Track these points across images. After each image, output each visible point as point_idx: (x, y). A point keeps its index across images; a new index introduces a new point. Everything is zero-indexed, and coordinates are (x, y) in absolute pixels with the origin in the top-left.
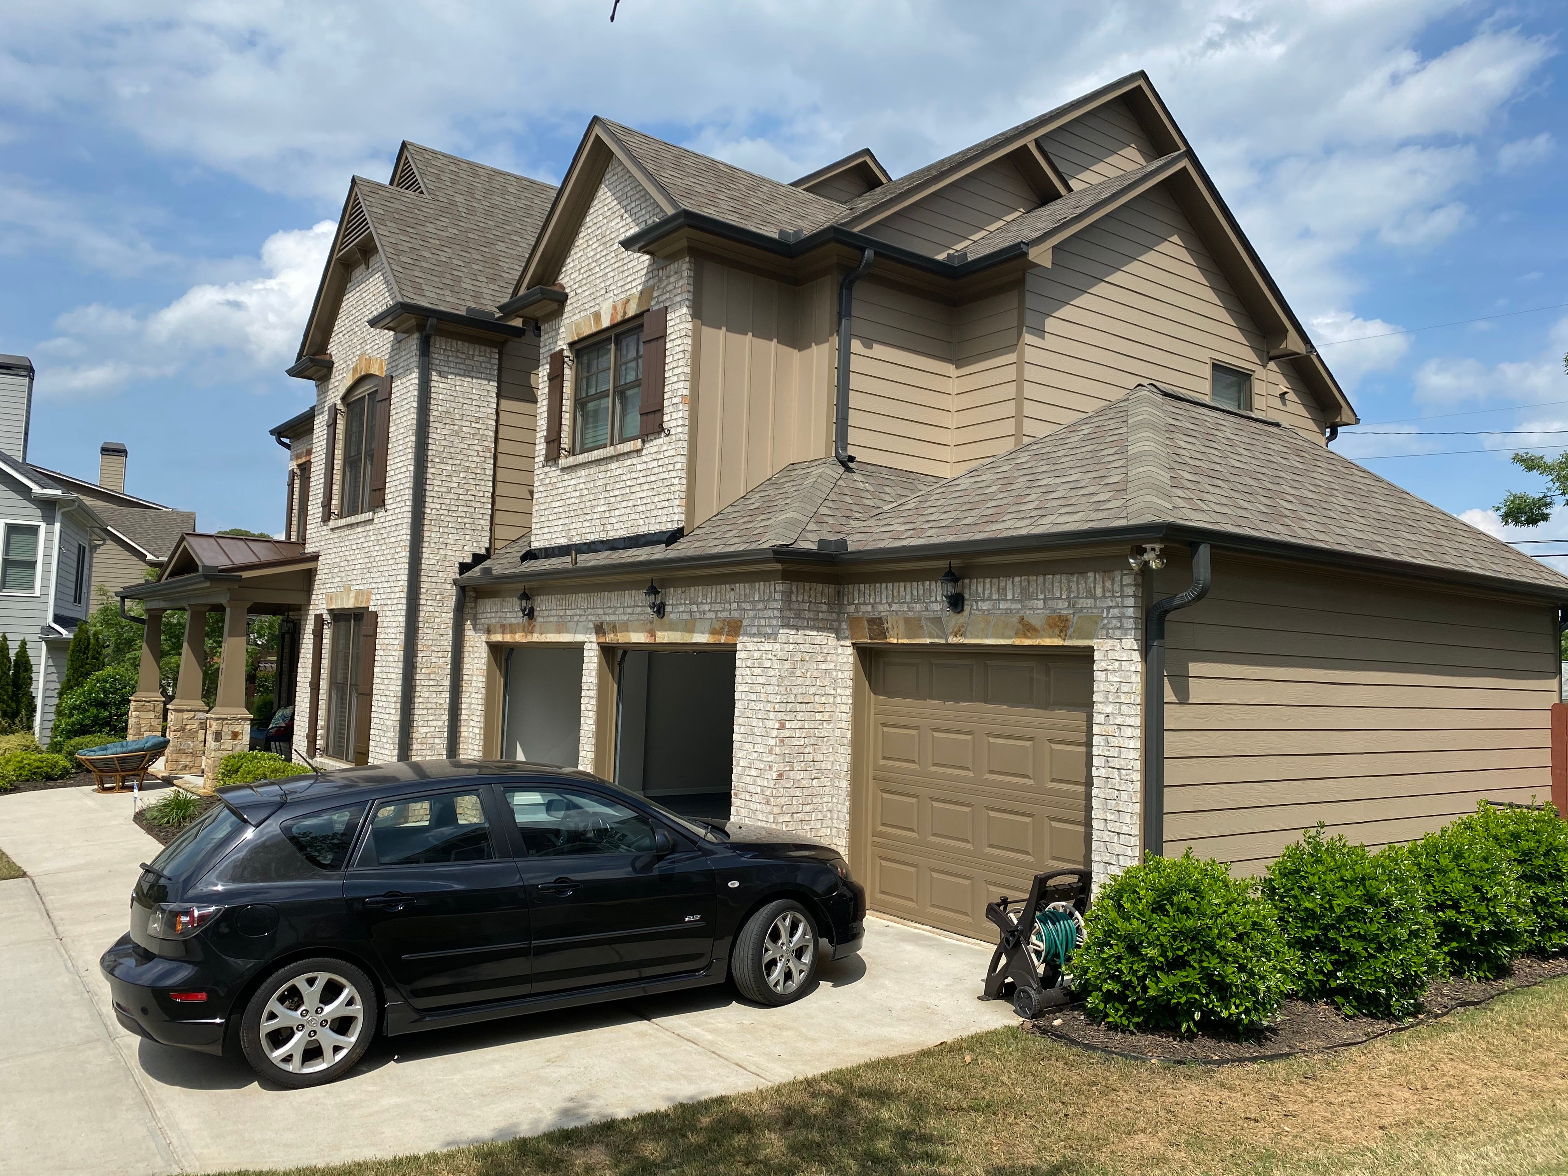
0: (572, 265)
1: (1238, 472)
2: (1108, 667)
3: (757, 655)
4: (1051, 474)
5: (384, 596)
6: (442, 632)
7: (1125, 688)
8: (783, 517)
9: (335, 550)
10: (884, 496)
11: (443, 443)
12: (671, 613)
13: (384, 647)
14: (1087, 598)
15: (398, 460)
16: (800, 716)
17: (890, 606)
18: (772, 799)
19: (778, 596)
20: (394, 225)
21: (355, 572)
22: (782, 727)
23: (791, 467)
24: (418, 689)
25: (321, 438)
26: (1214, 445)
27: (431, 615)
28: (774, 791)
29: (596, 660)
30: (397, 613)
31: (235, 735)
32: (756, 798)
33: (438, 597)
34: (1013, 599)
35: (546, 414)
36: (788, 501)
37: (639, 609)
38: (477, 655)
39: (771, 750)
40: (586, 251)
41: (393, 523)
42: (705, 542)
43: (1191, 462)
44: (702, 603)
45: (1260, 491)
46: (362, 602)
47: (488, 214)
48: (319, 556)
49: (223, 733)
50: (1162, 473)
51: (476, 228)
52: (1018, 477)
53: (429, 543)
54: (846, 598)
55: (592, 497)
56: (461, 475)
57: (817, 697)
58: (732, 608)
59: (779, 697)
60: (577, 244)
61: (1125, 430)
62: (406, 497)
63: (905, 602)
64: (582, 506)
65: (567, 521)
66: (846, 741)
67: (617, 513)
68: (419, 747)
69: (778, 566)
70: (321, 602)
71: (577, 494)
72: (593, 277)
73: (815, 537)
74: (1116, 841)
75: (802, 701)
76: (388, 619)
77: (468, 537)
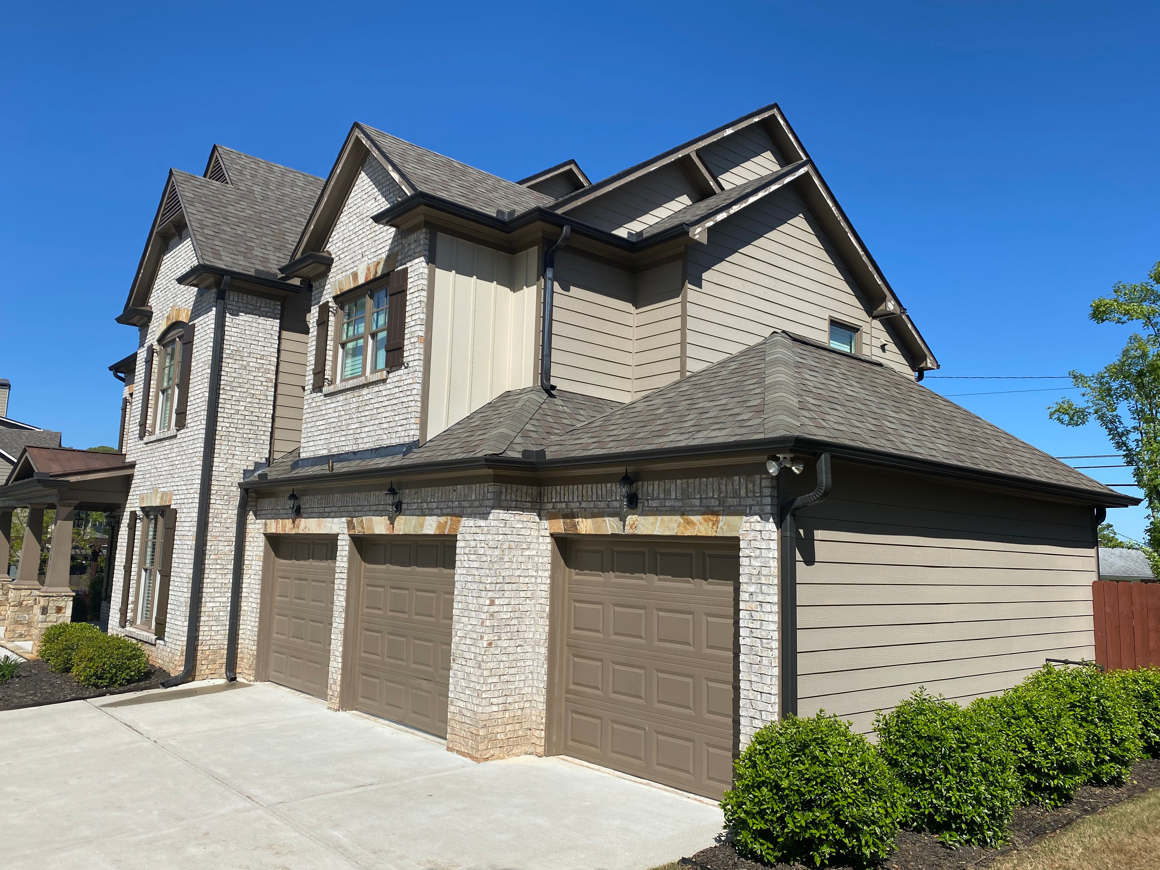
0: (337, 236)
1: (851, 399)
2: (751, 554)
3: (473, 544)
4: (707, 399)
5: (182, 497)
6: (228, 525)
7: (765, 571)
8: (495, 432)
9: (148, 460)
10: (578, 417)
11: (234, 375)
12: (407, 509)
13: (181, 537)
14: (733, 497)
15: (197, 388)
16: (507, 594)
17: (580, 504)
18: (483, 664)
19: (490, 496)
20: (201, 206)
21: (162, 477)
22: (492, 603)
23: (507, 394)
24: (207, 571)
25: (141, 372)
26: (833, 378)
27: (219, 511)
28: (485, 657)
29: (347, 548)
30: (191, 510)
31: (59, 610)
32: (471, 663)
33: (225, 497)
34: (676, 498)
35: (314, 352)
36: (502, 420)
37: (382, 506)
38: (256, 544)
39: (483, 623)
40: (348, 226)
41: (191, 438)
42: (434, 452)
43: (814, 390)
44: (431, 502)
45: (868, 413)
46: (166, 501)
47: (279, 200)
48: (135, 465)
49: (49, 608)
50: (792, 398)
51: (268, 210)
52: (681, 401)
53: (220, 454)
54: (546, 497)
55: (348, 417)
56: (248, 400)
57: (521, 578)
58: (454, 506)
59: (489, 579)
60: (341, 220)
61: (763, 365)
62: (202, 417)
63: (592, 501)
64: (339, 424)
65: (328, 436)
66: (545, 615)
67: (366, 429)
68: (207, 619)
69: (491, 472)
70: (135, 501)
71: (337, 414)
72: (353, 246)
73: (521, 448)
74: (759, 699)
75: (509, 581)
76: (185, 515)
77: (251, 450)
